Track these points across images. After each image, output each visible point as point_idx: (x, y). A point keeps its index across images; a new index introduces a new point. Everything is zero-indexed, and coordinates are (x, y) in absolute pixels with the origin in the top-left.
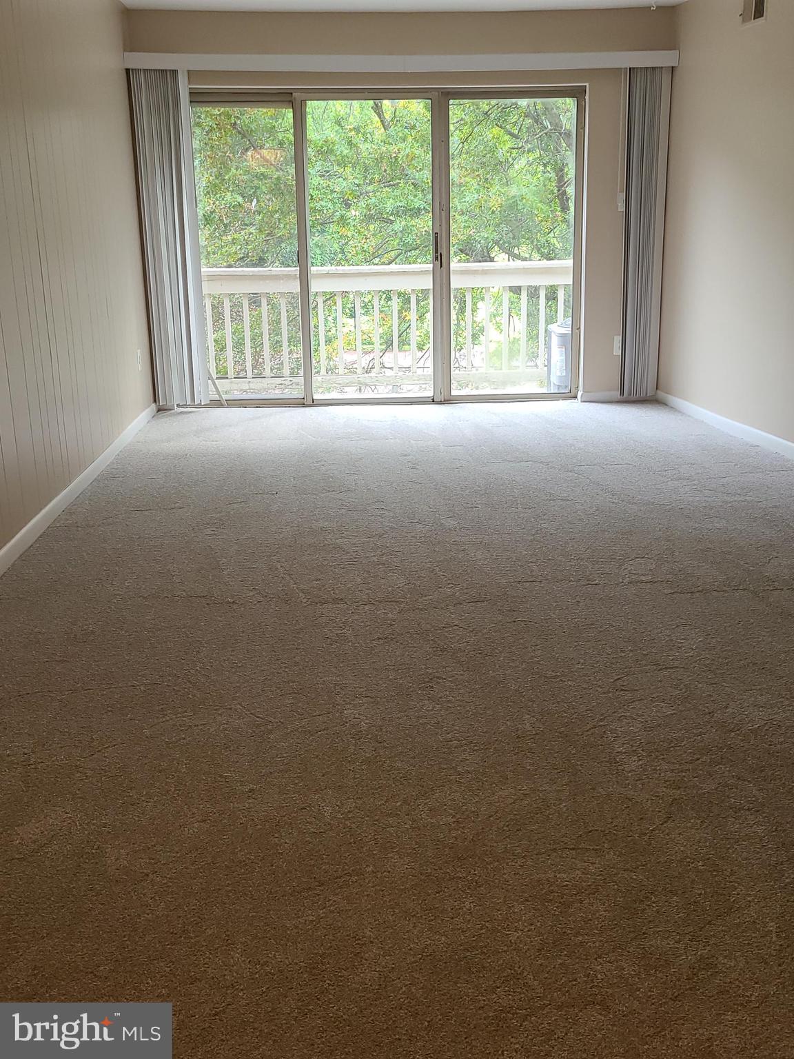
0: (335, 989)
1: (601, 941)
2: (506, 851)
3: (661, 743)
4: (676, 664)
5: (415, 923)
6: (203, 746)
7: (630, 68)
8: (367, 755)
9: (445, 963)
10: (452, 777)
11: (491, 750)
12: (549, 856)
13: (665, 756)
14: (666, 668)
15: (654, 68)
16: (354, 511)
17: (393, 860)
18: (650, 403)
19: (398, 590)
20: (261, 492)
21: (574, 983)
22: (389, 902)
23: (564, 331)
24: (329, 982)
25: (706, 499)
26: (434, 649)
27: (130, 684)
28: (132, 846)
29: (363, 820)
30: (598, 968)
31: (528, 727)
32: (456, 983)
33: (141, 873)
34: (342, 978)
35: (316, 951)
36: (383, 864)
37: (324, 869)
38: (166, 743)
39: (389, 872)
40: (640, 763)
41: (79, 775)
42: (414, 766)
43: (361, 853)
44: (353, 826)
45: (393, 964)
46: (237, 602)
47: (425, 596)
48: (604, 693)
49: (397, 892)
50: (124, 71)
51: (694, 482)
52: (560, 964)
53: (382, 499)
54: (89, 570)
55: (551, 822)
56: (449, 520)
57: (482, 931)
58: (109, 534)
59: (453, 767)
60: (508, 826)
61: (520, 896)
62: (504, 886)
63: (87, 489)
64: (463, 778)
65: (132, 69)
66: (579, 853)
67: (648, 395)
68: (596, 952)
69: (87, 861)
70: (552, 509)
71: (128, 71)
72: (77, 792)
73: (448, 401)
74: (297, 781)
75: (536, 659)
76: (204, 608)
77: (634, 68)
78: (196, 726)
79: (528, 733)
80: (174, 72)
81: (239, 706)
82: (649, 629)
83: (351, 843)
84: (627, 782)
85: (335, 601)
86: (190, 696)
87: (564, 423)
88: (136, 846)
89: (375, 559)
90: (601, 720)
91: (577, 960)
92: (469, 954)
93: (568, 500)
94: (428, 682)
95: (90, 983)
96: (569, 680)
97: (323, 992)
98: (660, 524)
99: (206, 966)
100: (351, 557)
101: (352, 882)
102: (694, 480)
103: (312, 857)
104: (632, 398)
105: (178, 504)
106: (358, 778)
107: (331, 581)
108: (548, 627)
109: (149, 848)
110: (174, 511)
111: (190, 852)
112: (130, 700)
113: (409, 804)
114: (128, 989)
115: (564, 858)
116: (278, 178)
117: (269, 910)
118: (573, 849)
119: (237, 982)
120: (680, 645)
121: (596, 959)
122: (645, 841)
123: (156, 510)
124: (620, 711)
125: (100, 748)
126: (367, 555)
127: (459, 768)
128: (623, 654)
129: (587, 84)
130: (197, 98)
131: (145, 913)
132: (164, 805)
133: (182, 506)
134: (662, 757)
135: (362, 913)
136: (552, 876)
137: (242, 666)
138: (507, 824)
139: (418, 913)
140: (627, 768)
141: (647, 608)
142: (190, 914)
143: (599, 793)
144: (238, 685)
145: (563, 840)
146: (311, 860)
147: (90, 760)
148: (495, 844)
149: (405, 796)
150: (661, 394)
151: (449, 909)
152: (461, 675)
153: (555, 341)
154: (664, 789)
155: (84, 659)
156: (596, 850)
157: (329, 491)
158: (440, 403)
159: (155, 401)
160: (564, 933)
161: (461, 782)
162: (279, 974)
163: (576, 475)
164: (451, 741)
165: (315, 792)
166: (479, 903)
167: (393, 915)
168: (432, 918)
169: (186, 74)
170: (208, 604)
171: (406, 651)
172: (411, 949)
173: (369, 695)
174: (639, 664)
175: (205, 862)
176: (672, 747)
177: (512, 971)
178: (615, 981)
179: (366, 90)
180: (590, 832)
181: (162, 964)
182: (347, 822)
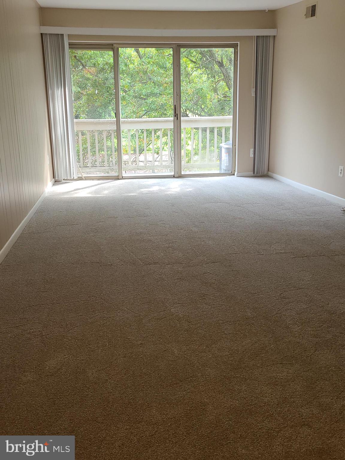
0: (198, 423)
1: (301, 400)
2: (253, 365)
3: (306, 320)
4: (303, 287)
5: (224, 396)
6: (116, 326)
7: (257, 36)
8: (186, 328)
9: (241, 411)
10: (223, 336)
11: (237, 324)
12: (272, 367)
13: (309, 325)
14: (300, 289)
15: (267, 36)
16: (152, 225)
17: (208, 370)
18: (266, 177)
19: (180, 258)
20: (110, 217)
21: (295, 417)
22: (211, 387)
23: (227, 146)
24: (195, 421)
25: (299, 217)
26: (202, 283)
27: (76, 301)
28: (97, 368)
29: (191, 355)
30: (303, 411)
31: (249, 314)
32: (247, 419)
33: (104, 379)
34: (200, 419)
35: (187, 409)
36: (204, 372)
37: (181, 375)
38: (99, 325)
39: (208, 375)
40: (299, 328)
41: (65, 339)
42: (207, 332)
43: (194, 368)
44: (188, 357)
45: (220, 412)
46: (113, 264)
47: (192, 261)
48: (277, 299)
49: (214, 383)
50: (40, 34)
51: (292, 211)
52: (287, 410)
53: (162, 220)
54: (45, 252)
55: (269, 353)
56: (194, 228)
57: (252, 398)
58: (49, 236)
59: (223, 332)
60: (252, 355)
61: (264, 383)
62: (257, 380)
63: (33, 217)
64: (228, 336)
65: (44, 34)
66: (283, 365)
67: (265, 174)
68: (300, 405)
69: (80, 375)
70: (236, 223)
71: (42, 34)
72: (67, 347)
73: (181, 176)
74: (159, 339)
75: (245, 286)
76: (100, 267)
77: (258, 36)
78: (110, 318)
79: (250, 317)
80: (62, 35)
81: (125, 309)
82: (289, 273)
83: (189, 364)
84: (296, 336)
85: (155, 263)
86: (104, 305)
87: (231, 186)
88: (99, 368)
89: (167, 245)
90: (279, 311)
91: (294, 408)
92: (249, 407)
93: (241, 219)
94: (203, 297)
95: (96, 425)
96: (261, 294)
97: (194, 425)
98: (282, 228)
99: (142, 416)
100: (156, 244)
101: (194, 380)
102: (292, 210)
103: (174, 370)
104: (258, 175)
105: (75, 223)
106: (185, 337)
107: (151, 255)
108: (247, 273)
109: (105, 369)
110: (74, 226)
111: (123, 370)
112: (78, 307)
113: (209, 348)
114: (113, 427)
115: (278, 367)
116: (95, 80)
117: (162, 393)
118: (281, 364)
119: (157, 422)
120: (303, 279)
121: (301, 408)
122: (309, 360)
123: (67, 225)
124: (285, 307)
125: (71, 328)
126: (163, 244)
127: (226, 332)
128: (281, 283)
129: (239, 43)
130: (72, 46)
131: (110, 395)
132: (106, 351)
133: (77, 224)
134: (307, 325)
135: (201, 392)
136: (275, 374)
137: (122, 292)
138: (251, 354)
139: (224, 392)
140: (294, 330)
141: (286, 264)
142: (129, 395)
143: (286, 340)
144: (123, 300)
145: (275, 360)
146: (174, 371)
147: (69, 333)
148: (249, 363)
149: (206, 344)
150: (270, 173)
151: (237, 389)
152: (216, 293)
153: (223, 151)
154: (311, 338)
155: (53, 290)
156: (290, 364)
157: (139, 216)
158: (177, 178)
159: (54, 178)
160: (286, 397)
161: (228, 338)
162: (174, 418)
163: (242, 208)
164: (219, 321)
165: (168, 344)
166: (249, 387)
167: (214, 393)
168: (231, 393)
169: (67, 36)
170: (100, 266)
171: (190, 284)
172: (225, 406)
173: (180, 303)
174: (288, 287)
175: (130, 374)
176: (310, 321)
177: (269, 414)
178: (311, 416)
179: (145, 44)
180: (286, 356)
181: (124, 416)
182: (185, 356)
